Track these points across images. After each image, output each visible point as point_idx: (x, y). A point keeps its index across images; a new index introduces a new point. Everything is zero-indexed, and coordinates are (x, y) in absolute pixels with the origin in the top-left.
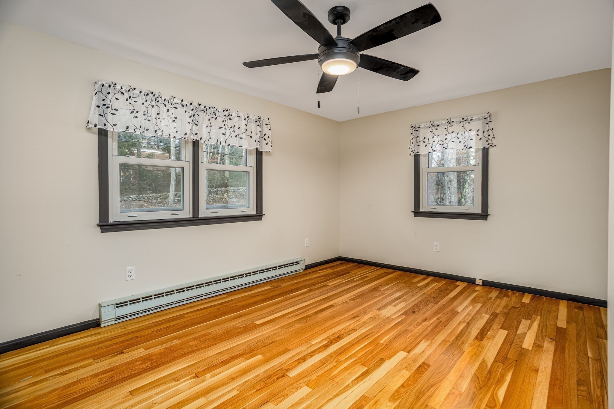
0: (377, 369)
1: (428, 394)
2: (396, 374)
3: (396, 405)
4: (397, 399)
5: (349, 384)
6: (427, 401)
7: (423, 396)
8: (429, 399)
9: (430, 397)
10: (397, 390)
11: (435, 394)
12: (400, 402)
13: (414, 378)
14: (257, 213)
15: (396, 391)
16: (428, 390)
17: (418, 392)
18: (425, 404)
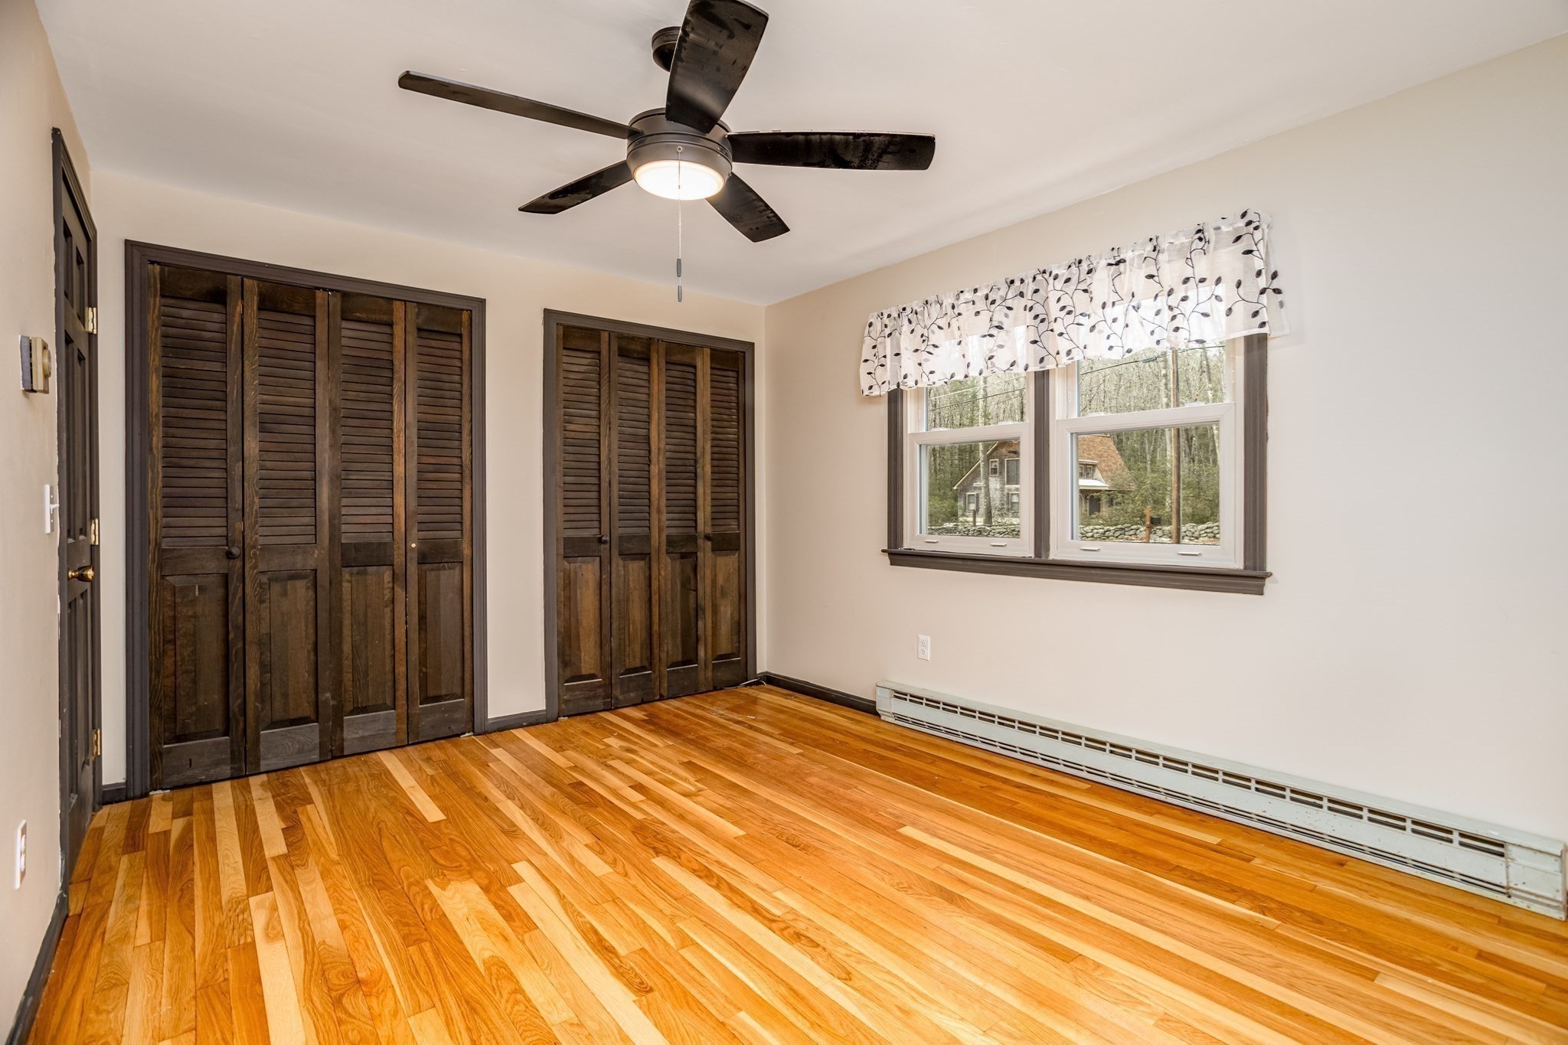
0: (609, 969)
1: (460, 1025)
2: (568, 995)
3: (477, 961)
4: (488, 969)
5: (582, 916)
6: (441, 1011)
7: (462, 1013)
8: (443, 1018)
9: (449, 1022)
10: (515, 977)
11: (447, 1037)
12: (477, 969)
13: (528, 1022)
14: (1246, 568)
15: (512, 974)
16: (469, 1029)
17: (479, 1009)
18: (438, 1005)
